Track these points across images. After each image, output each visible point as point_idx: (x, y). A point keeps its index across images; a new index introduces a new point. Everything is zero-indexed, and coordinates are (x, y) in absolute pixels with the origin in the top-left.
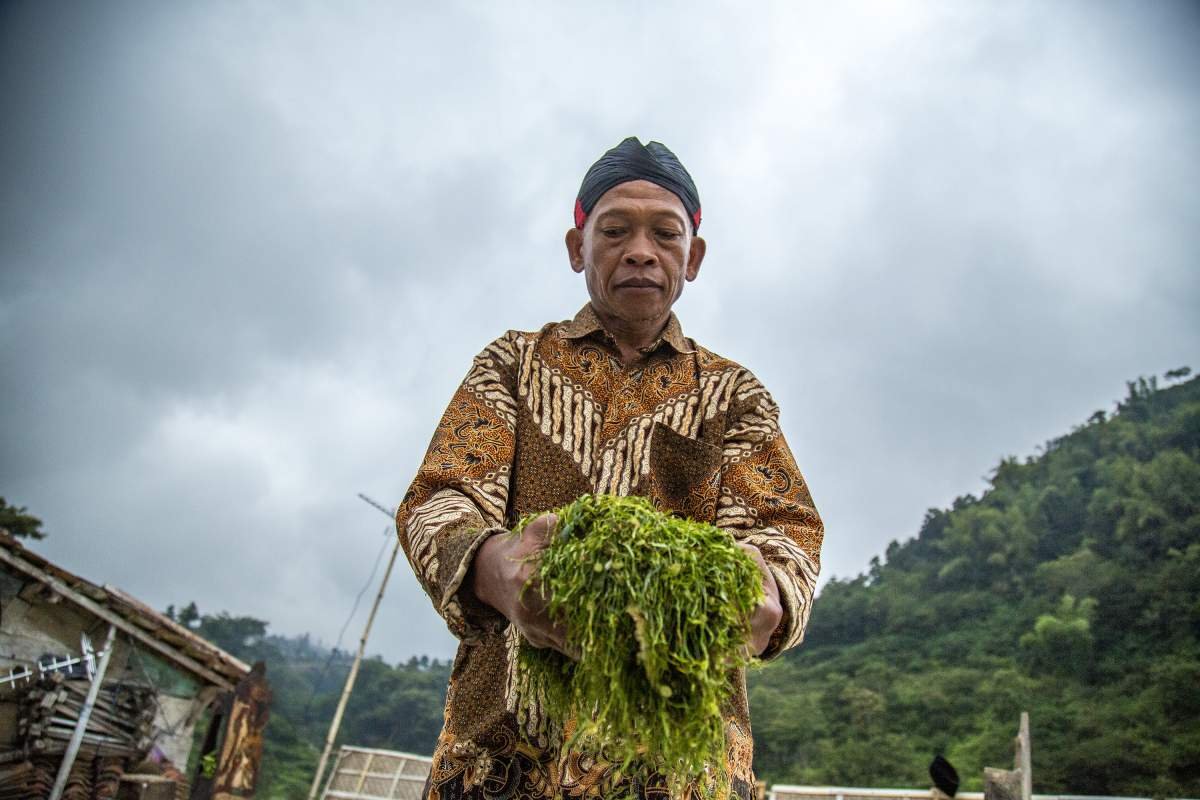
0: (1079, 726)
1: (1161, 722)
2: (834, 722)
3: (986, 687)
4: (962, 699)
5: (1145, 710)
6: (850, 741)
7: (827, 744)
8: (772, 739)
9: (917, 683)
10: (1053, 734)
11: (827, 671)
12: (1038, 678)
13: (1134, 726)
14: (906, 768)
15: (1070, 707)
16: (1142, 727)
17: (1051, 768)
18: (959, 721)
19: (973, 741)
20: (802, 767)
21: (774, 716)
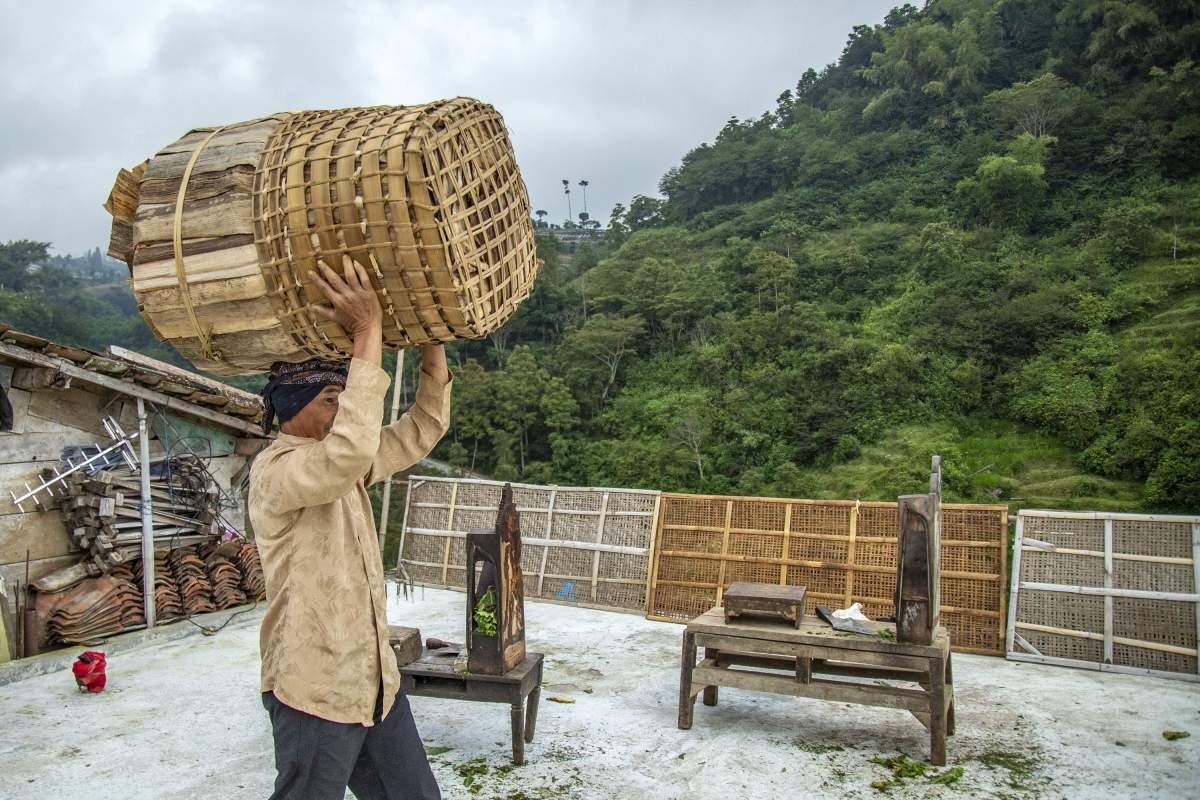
0: (1012, 282)
1: (1105, 271)
2: (736, 291)
3: (911, 244)
4: (883, 258)
5: (1089, 261)
6: (755, 311)
7: (729, 317)
8: (666, 316)
9: (832, 242)
10: (981, 292)
11: (727, 234)
12: (972, 229)
13: (1074, 279)
14: (816, 337)
15: (1004, 262)
16: (1082, 279)
17: (977, 327)
18: (879, 283)
19: (892, 304)
20: (701, 344)
21: (667, 289)
